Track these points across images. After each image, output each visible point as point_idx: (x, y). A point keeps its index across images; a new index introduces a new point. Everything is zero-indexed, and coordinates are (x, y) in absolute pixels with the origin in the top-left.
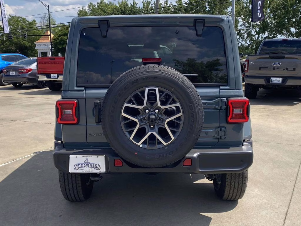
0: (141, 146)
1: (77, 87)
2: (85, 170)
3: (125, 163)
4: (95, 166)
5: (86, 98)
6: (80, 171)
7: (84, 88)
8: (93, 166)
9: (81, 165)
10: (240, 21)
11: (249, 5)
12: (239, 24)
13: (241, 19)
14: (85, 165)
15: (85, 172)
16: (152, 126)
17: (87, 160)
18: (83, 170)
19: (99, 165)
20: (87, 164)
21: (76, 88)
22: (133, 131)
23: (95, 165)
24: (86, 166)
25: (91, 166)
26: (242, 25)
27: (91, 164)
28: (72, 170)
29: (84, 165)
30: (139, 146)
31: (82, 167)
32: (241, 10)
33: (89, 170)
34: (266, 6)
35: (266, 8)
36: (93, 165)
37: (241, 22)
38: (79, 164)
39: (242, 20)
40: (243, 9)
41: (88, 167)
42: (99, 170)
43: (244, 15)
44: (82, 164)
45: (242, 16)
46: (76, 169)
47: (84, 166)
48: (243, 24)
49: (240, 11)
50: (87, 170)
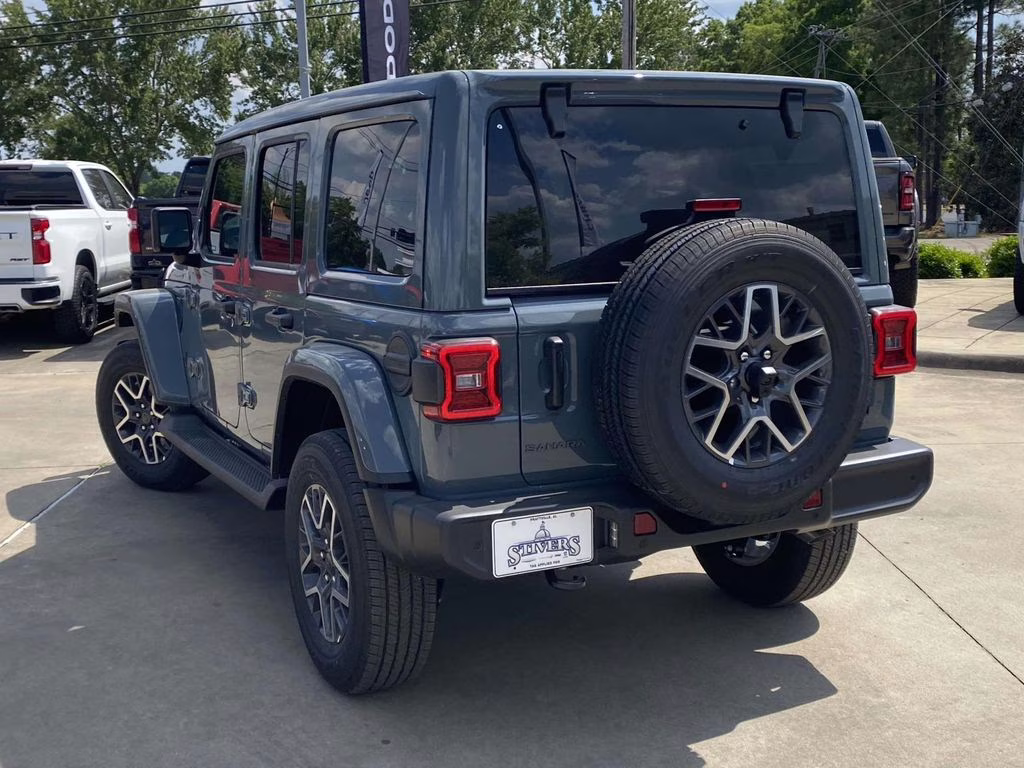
0: (731, 462)
1: (489, 296)
2: (537, 562)
3: (663, 523)
4: (564, 545)
5: (520, 332)
6: (523, 568)
7: (507, 301)
8: (560, 547)
9: (525, 546)
10: (237, 87)
11: (264, 36)
12: (231, 96)
13: (241, 79)
14: (539, 544)
15: (537, 568)
16: (755, 400)
17: (542, 528)
18: (532, 563)
19: (577, 539)
20: (543, 542)
21: (487, 302)
22: (713, 418)
23: (566, 541)
24: (542, 549)
25: (555, 548)
26: (247, 100)
27: (555, 541)
28: (501, 568)
29: (533, 545)
30: (726, 462)
31: (530, 553)
32: (240, 49)
33: (549, 560)
34: (321, 42)
35: (323, 49)
36: (560, 541)
37: (239, 89)
38: (520, 546)
39: (243, 83)
40: (244, 47)
41: (548, 551)
42: (578, 557)
43: (248, 68)
44: (529, 544)
45: (245, 72)
46: (512, 563)
47: (534, 551)
48: (252, 98)
49: (237, 54)
50: (543, 560)
